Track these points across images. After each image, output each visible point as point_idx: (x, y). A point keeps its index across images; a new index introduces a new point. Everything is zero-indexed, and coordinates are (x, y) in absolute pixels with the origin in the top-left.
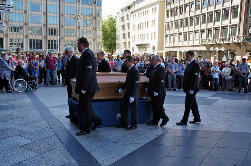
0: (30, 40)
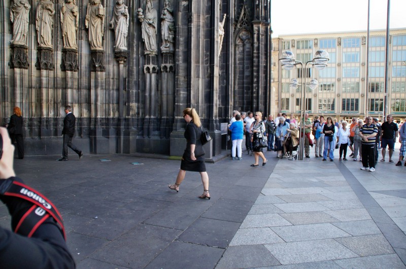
0: (344, 100)
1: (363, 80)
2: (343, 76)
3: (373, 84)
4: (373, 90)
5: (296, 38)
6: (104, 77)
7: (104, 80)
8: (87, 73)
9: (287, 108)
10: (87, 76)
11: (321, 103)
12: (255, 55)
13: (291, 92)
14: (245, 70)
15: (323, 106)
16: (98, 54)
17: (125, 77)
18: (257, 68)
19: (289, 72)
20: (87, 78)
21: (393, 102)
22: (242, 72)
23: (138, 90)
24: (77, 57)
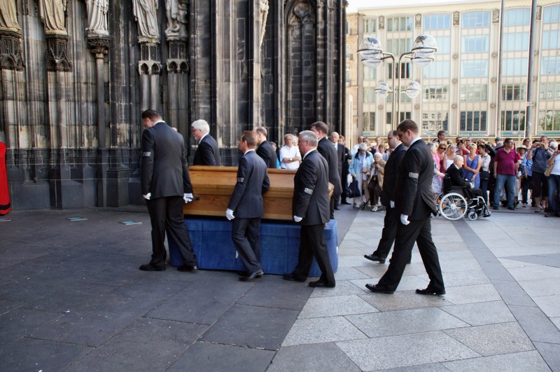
1: (493, 80)
2: (462, 76)
3: (510, 87)
4: (509, 98)
5: (386, 14)
6: (71, 81)
7: (71, 86)
8: (40, 73)
9: (373, 128)
10: (41, 78)
11: (426, 120)
12: (320, 42)
13: (378, 104)
14: (304, 67)
15: (430, 124)
16: (58, 41)
17: (106, 80)
18: (322, 65)
19: (375, 70)
20: (41, 81)
21: (542, 115)
22: (299, 71)
23: (130, 102)
24: (21, 45)
